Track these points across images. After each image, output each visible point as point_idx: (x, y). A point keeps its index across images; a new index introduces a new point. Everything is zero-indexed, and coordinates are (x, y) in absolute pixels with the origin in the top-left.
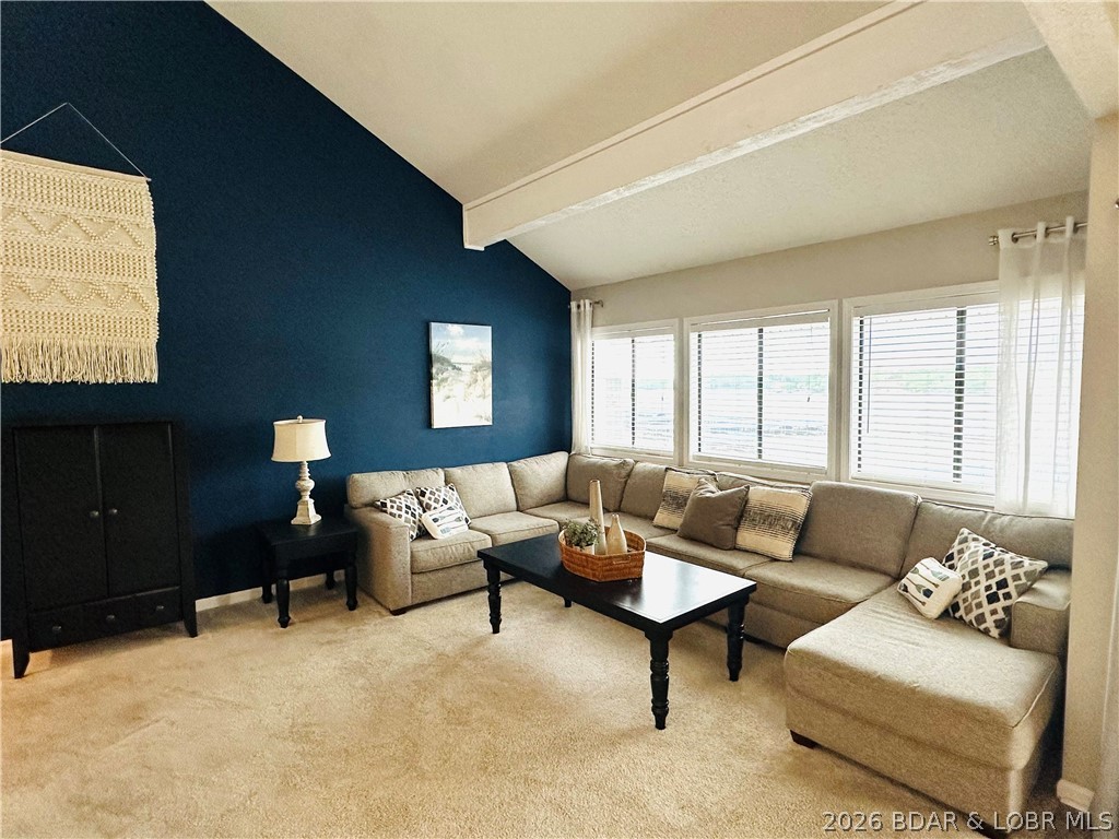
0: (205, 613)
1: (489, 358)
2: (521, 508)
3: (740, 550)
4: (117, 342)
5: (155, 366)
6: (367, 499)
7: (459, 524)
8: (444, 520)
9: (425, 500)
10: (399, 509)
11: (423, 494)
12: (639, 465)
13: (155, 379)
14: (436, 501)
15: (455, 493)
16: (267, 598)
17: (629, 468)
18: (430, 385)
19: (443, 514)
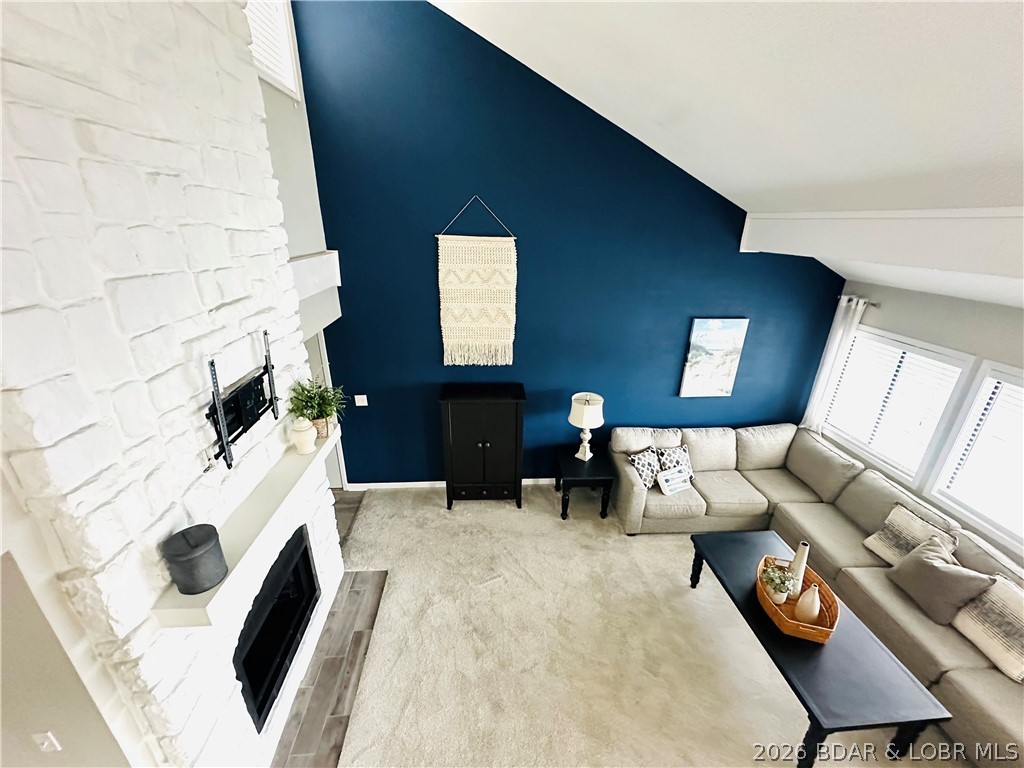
0: (527, 486)
1: (740, 345)
2: (739, 468)
3: (955, 630)
4: (494, 342)
5: (512, 356)
6: (624, 449)
7: (684, 484)
8: (675, 481)
9: (663, 459)
10: (643, 466)
11: (662, 454)
12: (870, 474)
13: (511, 363)
14: (671, 461)
15: (687, 454)
16: (557, 488)
17: (856, 472)
18: (684, 365)
19: (674, 476)
